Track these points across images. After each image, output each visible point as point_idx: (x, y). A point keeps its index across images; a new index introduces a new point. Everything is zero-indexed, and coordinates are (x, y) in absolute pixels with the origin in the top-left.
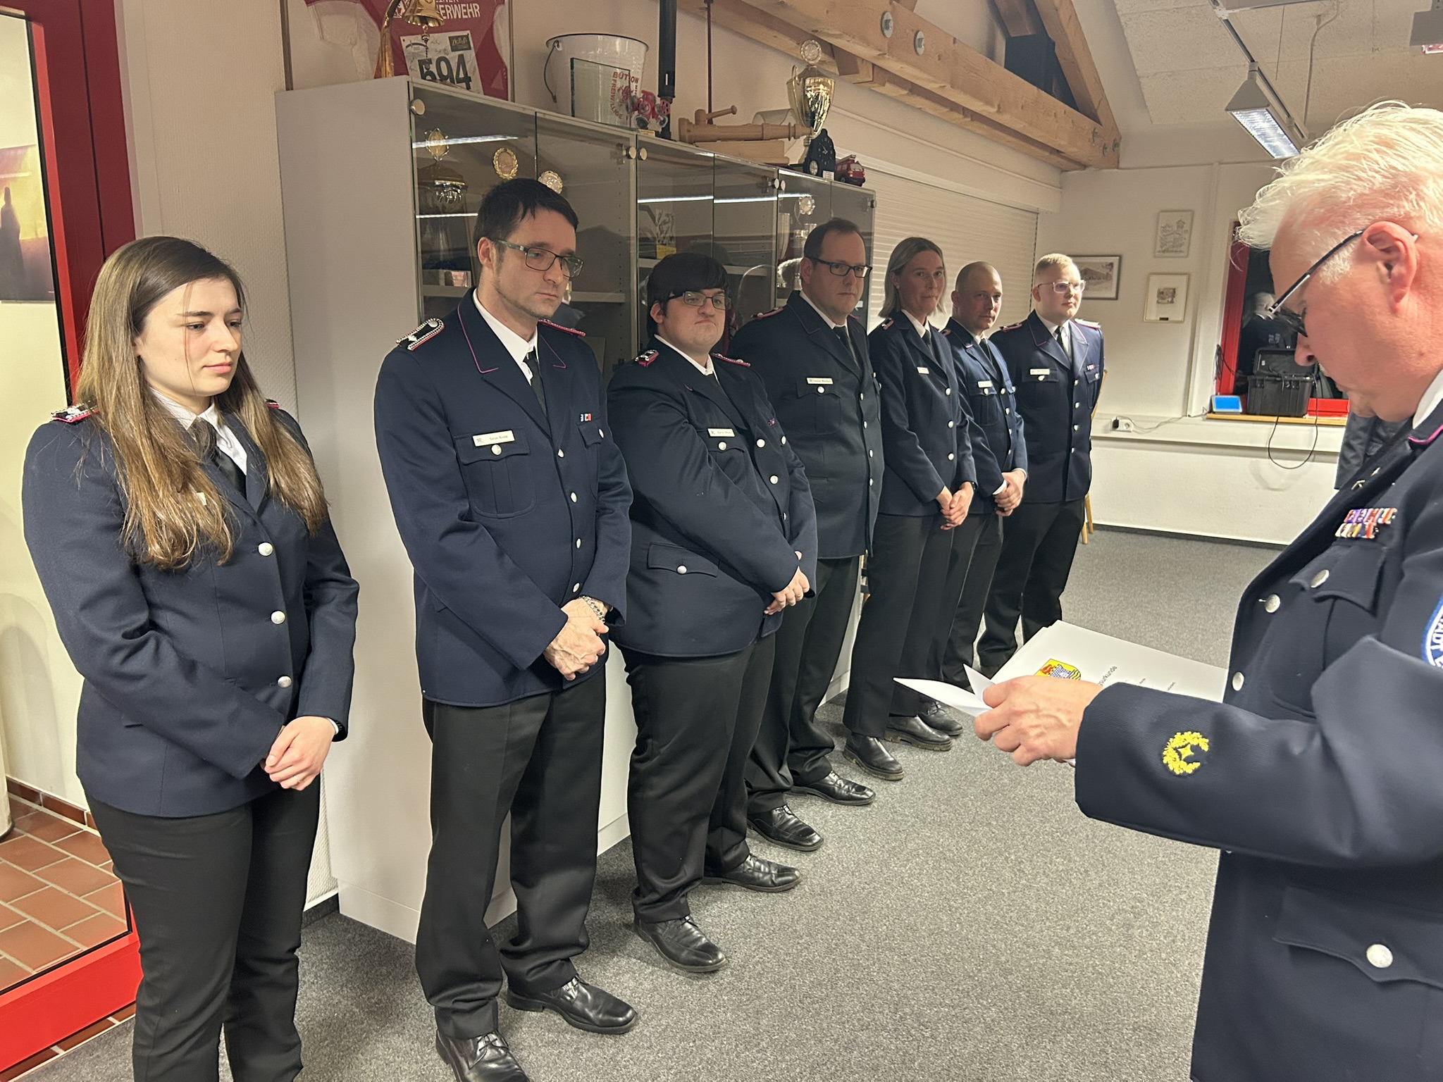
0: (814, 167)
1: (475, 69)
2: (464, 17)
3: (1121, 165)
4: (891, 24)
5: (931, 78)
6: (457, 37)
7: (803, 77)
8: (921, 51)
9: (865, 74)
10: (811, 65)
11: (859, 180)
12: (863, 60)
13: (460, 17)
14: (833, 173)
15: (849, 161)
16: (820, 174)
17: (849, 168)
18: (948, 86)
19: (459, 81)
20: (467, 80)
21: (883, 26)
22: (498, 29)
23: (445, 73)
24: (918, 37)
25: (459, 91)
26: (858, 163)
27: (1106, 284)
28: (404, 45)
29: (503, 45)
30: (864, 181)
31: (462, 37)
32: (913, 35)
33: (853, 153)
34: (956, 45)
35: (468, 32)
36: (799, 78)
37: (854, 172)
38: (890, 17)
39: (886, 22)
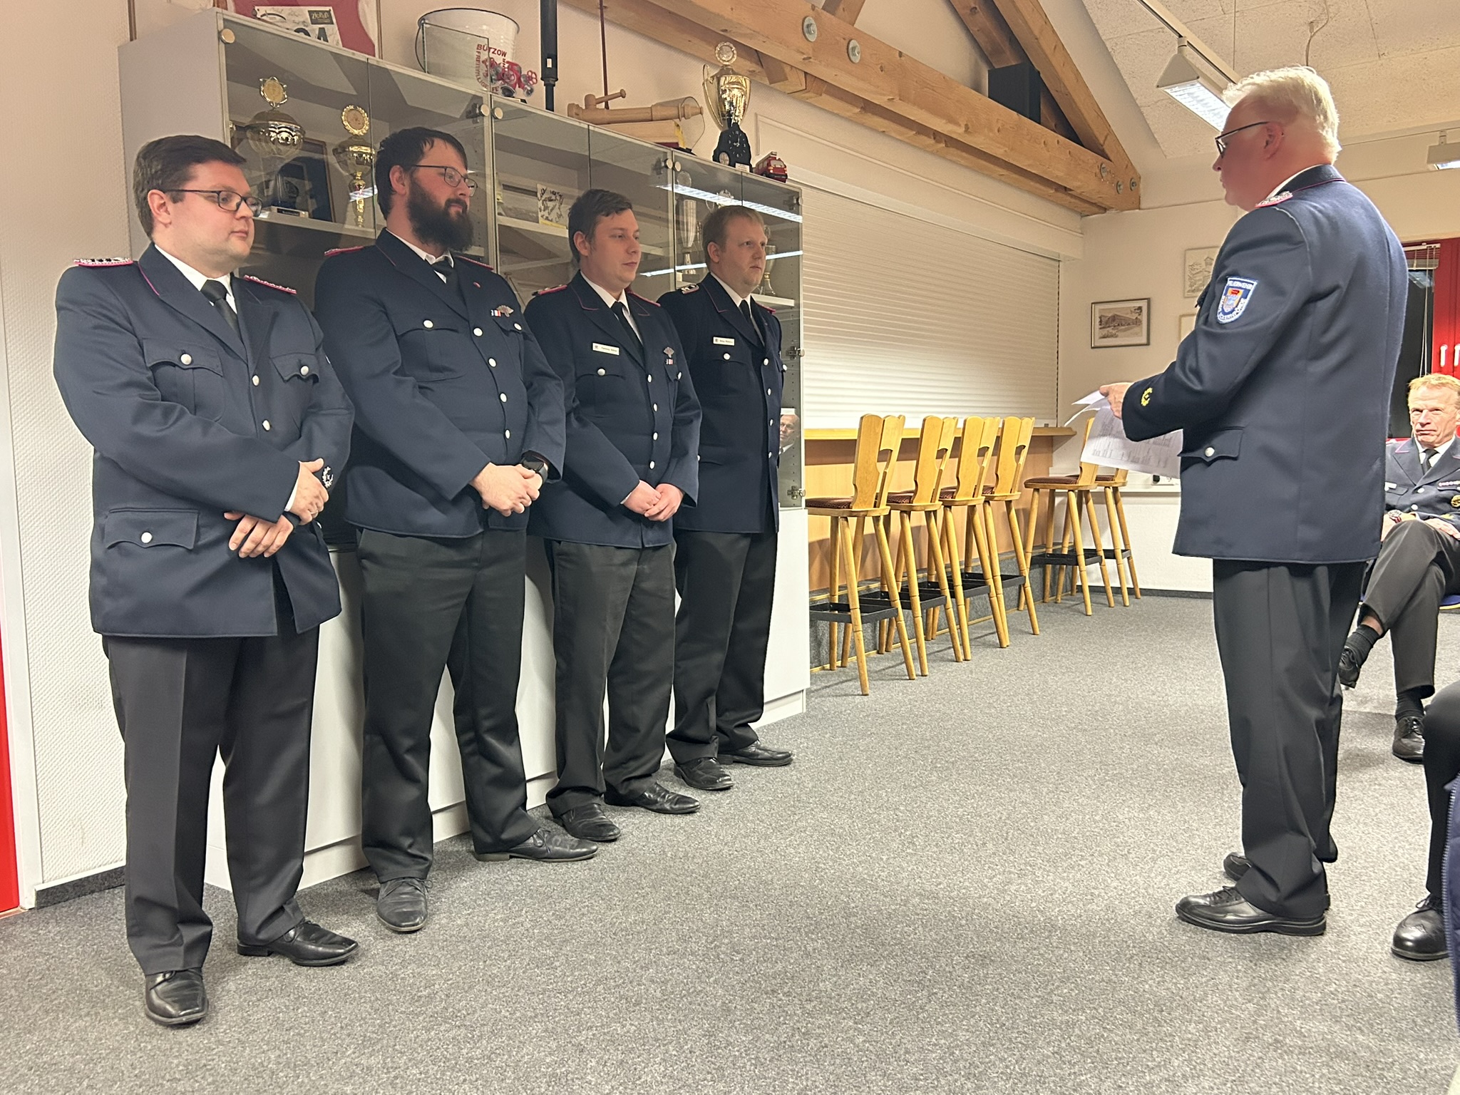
0: (724, 157)
3: (1142, 206)
4: (814, 28)
5: (874, 89)
6: (317, 12)
7: (718, 78)
8: (856, 59)
9: (797, 82)
10: (726, 65)
11: (781, 176)
12: (792, 66)
14: (748, 167)
15: (773, 160)
16: (732, 165)
17: (769, 165)
18: (897, 99)
21: (805, 29)
22: (363, 8)
24: (851, 46)
26: (779, 160)
27: (1136, 329)
28: (259, 14)
29: (369, 22)
30: (787, 176)
31: (323, 12)
32: (845, 43)
33: (773, 151)
34: (903, 58)
35: (331, 8)
36: (713, 77)
37: (775, 168)
38: (813, 22)
39: (808, 26)
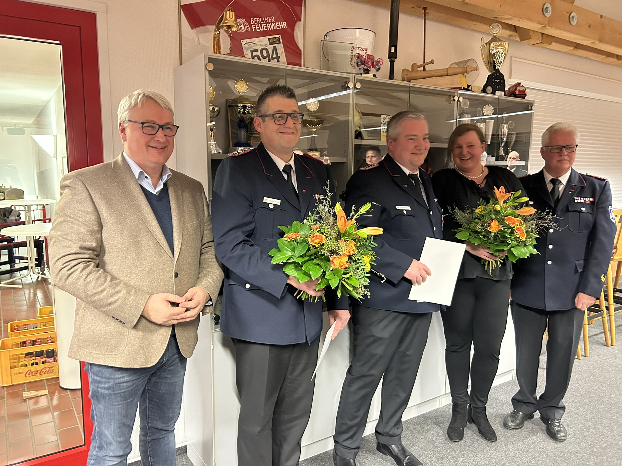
0: (489, 89)
1: (282, 52)
2: (277, 28)
4: (550, 9)
5: (583, 38)
6: (273, 38)
7: (489, 43)
8: (574, 23)
9: (537, 39)
10: (495, 36)
11: (523, 95)
12: (534, 31)
13: (275, 29)
14: (503, 92)
15: (518, 85)
16: (493, 93)
17: (516, 89)
18: (597, 42)
19: (273, 58)
20: (278, 58)
21: (544, 10)
22: (296, 33)
23: (265, 55)
24: (571, 16)
25: (274, 64)
26: (522, 86)
28: (243, 44)
29: (299, 40)
30: (526, 95)
31: (276, 38)
32: (568, 15)
33: (519, 81)
34: (602, 19)
35: (280, 35)
36: (486, 44)
37: (519, 91)
38: (549, 6)
39: (547, 8)
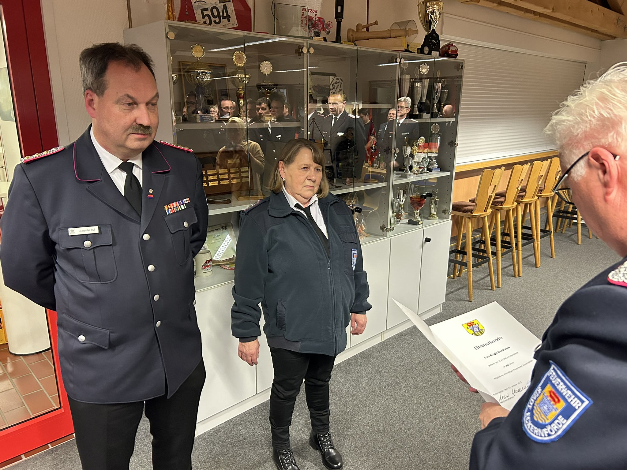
0: (426, 50)
1: (233, 12)
11: (454, 55)
14: (438, 52)
15: (450, 45)
16: (430, 53)
17: (449, 49)
19: (224, 18)
20: (228, 17)
23: (216, 14)
26: (454, 46)
28: (193, 2)
30: (457, 55)
36: (423, 2)
37: (452, 51)
